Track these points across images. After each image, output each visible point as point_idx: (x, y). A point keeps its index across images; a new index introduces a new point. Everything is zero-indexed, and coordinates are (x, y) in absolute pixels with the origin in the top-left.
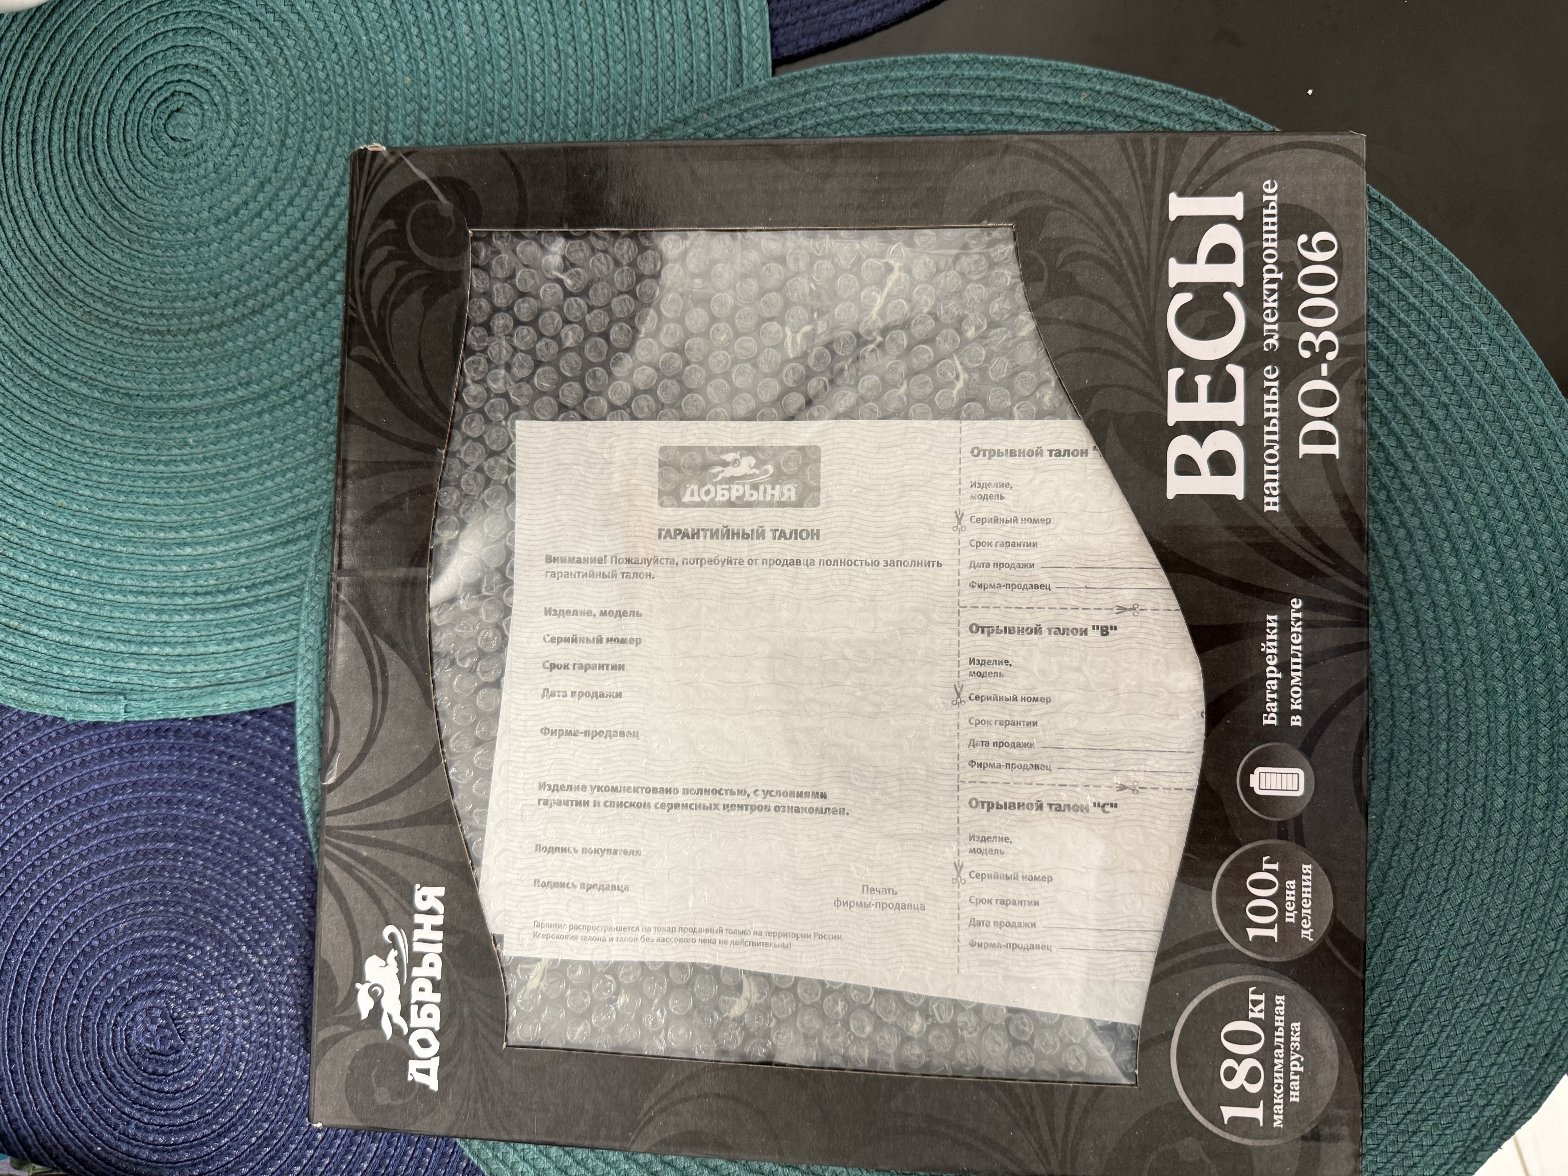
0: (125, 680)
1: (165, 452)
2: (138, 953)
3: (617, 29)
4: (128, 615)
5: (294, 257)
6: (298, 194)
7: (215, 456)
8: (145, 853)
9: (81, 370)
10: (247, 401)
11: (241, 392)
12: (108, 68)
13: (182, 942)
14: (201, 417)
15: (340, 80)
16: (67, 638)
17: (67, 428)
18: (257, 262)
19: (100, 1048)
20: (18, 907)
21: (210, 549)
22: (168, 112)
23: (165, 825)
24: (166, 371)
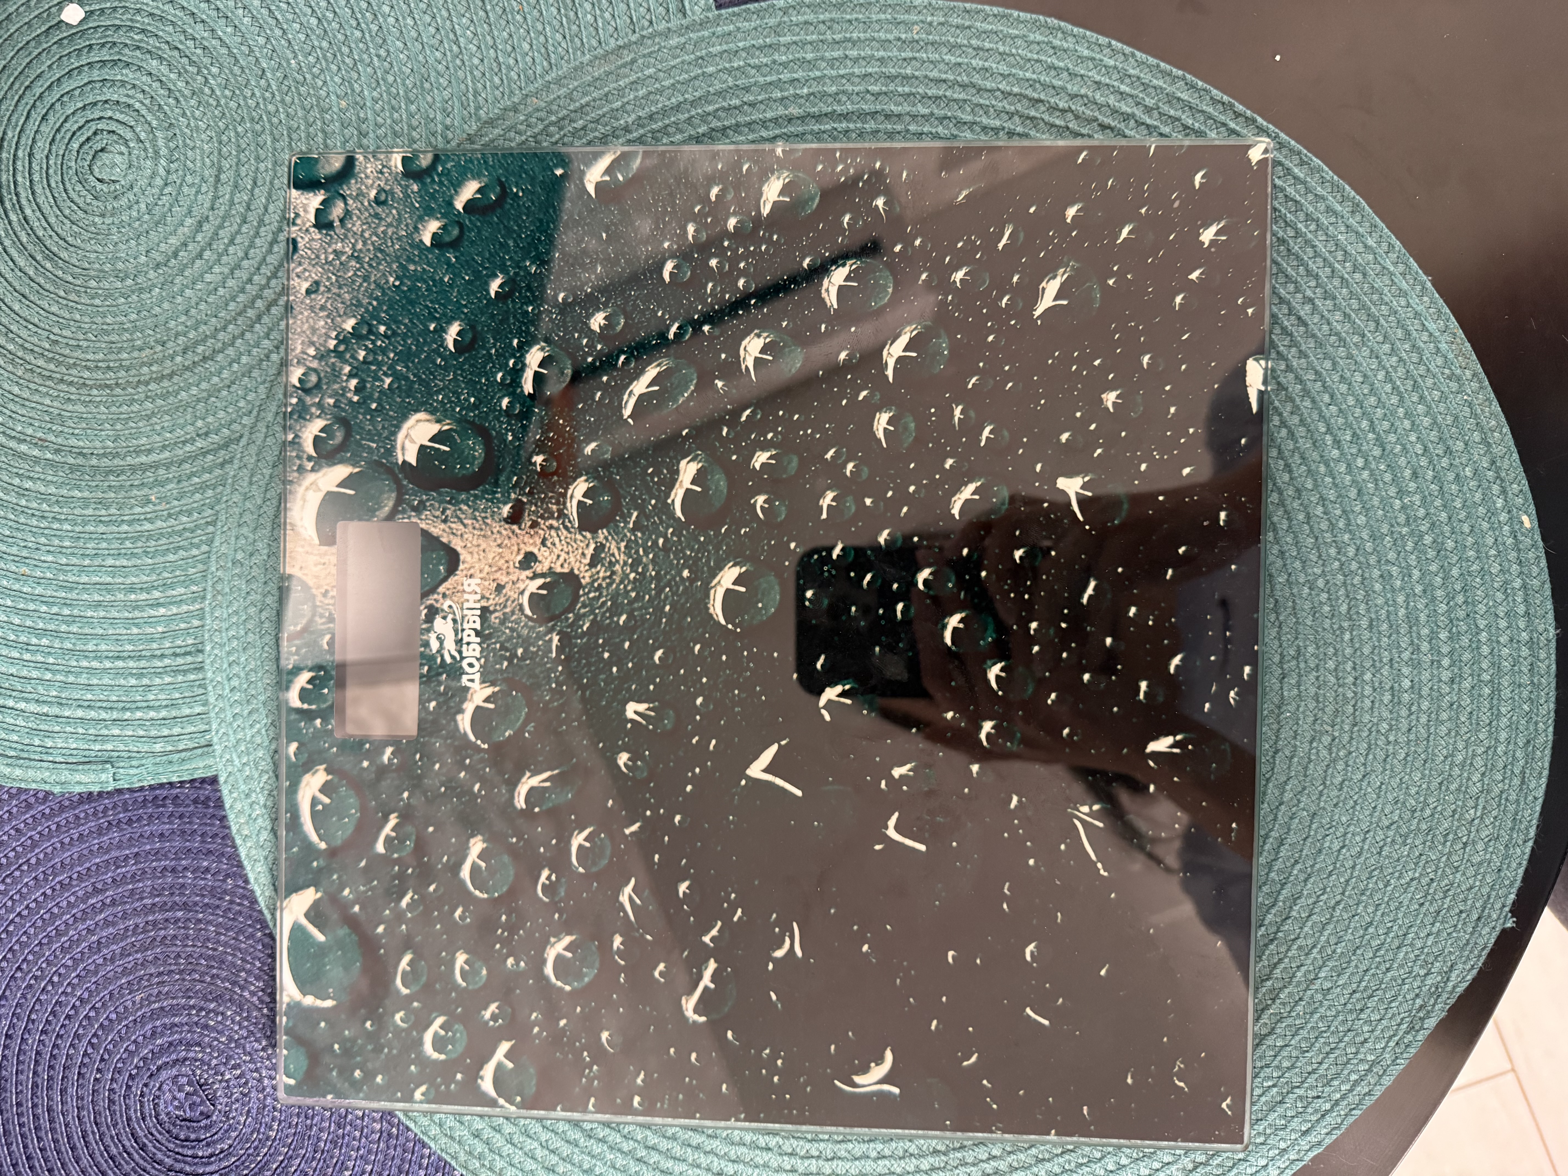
0: (109, 747)
1: (127, 512)
2: (158, 1023)
3: (559, 37)
4: (106, 681)
5: (241, 298)
6: (238, 232)
7: (180, 512)
8: (155, 923)
9: (30, 431)
10: (208, 452)
11: (200, 443)
12: (23, 109)
13: (202, 1009)
14: (161, 471)
15: (271, 108)
16: (45, 709)
17: (23, 492)
18: (203, 305)
19: (129, 1119)
20: (30, 986)
21: (185, 608)
22: (92, 153)
23: (172, 894)
24: (119, 426)
